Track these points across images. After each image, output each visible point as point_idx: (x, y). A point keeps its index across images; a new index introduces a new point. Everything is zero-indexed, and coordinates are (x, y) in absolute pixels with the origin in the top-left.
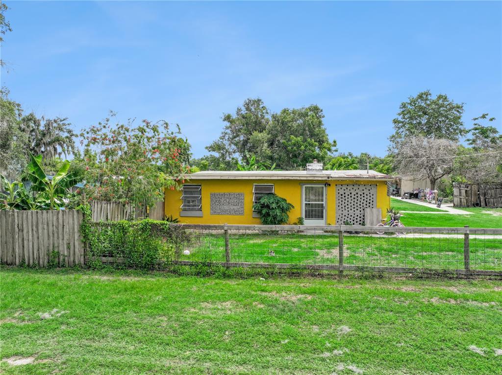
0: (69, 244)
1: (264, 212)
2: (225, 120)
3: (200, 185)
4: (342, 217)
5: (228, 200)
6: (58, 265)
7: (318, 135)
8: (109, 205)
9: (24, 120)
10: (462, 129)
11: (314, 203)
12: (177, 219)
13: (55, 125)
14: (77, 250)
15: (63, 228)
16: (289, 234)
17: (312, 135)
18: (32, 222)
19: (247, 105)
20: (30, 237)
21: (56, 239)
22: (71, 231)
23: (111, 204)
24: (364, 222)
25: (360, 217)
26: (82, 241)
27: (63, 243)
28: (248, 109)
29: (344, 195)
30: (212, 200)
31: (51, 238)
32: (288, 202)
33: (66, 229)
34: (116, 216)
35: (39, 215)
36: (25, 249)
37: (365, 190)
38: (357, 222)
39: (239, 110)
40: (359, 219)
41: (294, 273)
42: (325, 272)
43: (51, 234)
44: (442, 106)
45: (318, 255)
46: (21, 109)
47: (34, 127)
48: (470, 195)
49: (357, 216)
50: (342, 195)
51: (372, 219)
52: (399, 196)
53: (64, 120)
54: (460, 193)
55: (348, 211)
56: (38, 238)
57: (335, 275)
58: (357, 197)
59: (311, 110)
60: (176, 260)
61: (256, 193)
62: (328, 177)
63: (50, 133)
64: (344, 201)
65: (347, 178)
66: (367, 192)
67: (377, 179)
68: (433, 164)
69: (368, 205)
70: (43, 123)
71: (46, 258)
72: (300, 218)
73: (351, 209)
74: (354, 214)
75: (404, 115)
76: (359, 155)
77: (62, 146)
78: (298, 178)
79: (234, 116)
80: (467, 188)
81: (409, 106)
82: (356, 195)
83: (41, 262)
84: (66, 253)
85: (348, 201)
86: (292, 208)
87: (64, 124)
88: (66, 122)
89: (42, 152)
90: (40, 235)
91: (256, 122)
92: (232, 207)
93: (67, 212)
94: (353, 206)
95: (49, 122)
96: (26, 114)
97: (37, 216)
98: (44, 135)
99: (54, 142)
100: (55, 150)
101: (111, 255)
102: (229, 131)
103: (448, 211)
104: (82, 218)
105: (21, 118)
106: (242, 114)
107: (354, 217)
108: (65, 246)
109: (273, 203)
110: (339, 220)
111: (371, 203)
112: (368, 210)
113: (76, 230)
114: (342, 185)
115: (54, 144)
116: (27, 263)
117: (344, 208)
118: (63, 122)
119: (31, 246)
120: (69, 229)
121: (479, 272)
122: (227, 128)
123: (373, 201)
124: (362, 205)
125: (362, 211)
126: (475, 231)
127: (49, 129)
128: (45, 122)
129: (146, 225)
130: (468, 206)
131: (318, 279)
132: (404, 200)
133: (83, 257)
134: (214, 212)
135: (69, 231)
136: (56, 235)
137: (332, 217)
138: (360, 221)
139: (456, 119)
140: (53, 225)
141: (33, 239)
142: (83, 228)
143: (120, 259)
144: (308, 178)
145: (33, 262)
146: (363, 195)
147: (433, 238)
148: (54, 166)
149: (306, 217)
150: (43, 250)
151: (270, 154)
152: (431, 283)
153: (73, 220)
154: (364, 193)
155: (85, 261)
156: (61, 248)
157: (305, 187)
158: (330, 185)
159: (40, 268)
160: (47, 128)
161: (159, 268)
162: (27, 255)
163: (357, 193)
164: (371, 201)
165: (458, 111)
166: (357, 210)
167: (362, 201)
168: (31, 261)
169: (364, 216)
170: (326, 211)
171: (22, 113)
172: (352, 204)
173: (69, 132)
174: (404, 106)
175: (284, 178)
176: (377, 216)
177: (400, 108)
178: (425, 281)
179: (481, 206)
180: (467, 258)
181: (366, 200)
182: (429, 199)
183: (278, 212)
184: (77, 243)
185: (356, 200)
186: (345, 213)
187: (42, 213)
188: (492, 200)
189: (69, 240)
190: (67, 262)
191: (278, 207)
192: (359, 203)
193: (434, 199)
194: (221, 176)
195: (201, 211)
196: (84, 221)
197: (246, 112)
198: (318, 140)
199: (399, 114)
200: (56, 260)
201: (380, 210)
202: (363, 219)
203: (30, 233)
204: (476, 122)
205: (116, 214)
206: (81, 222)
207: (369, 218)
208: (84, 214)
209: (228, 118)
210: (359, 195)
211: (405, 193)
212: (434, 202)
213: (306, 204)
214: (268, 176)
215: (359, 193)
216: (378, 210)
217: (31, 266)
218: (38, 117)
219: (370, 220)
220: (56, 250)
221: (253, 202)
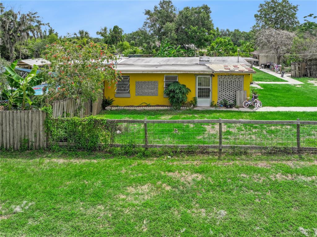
0: (36, 133)
1: (171, 95)
2: (146, 14)
3: (129, 76)
4: (222, 96)
5: (147, 86)
6: (28, 149)
7: (207, 24)
8: (65, 101)
9: (5, 14)
10: (297, 21)
11: (204, 87)
12: (113, 99)
13: (28, 17)
14: (41, 138)
15: (32, 122)
16: (188, 110)
17: (203, 25)
18: (9, 119)
19: (162, 4)
20: (8, 129)
21: (27, 130)
22: (38, 125)
23: (67, 101)
24: (235, 99)
25: (233, 96)
26: (45, 132)
27: (32, 133)
28: (162, 7)
29: (223, 82)
30: (136, 86)
31: (23, 130)
32: (187, 87)
33: (34, 124)
34: (70, 107)
35: (14, 114)
36: (4, 138)
37: (236, 79)
38: (231, 99)
39: (156, 7)
40: (232, 97)
41: (190, 152)
42: (210, 150)
43: (23, 127)
44: (285, 7)
45: (206, 130)
46: (3, 6)
47: (13, 19)
48: (301, 69)
49: (231, 95)
50: (221, 82)
51: (241, 97)
52: (258, 65)
53: (34, 14)
54: (295, 68)
55: (226, 92)
56: (13, 130)
57: (217, 152)
58: (231, 83)
59: (203, 8)
60: (112, 143)
61: (166, 82)
62: (213, 72)
63: (24, 23)
64: (223, 86)
65: (225, 72)
66: (237, 80)
67: (244, 73)
68: (279, 47)
69: (238, 88)
70: (19, 17)
71: (19, 144)
72: (195, 97)
73: (227, 91)
74: (229, 94)
75: (262, 12)
76: (233, 31)
77: (33, 32)
78: (194, 73)
79: (152, 11)
80: (299, 65)
81: (265, 7)
82: (231, 82)
83: (15, 147)
84: (33, 140)
85: (225, 86)
86: (189, 92)
87: (34, 17)
88: (36, 15)
89: (18, 36)
90: (15, 127)
91: (167, 16)
92: (150, 91)
93: (35, 112)
94: (229, 89)
95: (24, 16)
96: (6, 10)
97: (13, 114)
98: (20, 25)
99: (27, 30)
100: (28, 34)
101: (66, 140)
102: (149, 21)
103: (288, 81)
104: (46, 116)
105: (3, 13)
106: (158, 10)
107: (229, 96)
108: (33, 136)
109: (177, 89)
110: (220, 99)
111: (240, 87)
112: (238, 92)
113: (41, 124)
114: (222, 76)
115: (27, 31)
116: (5, 147)
117: (223, 90)
118: (34, 15)
119: (8, 136)
120: (36, 123)
121: (305, 148)
122: (148, 19)
123: (241, 86)
124: (234, 88)
125: (234, 92)
126: (303, 123)
127: (23, 20)
128: (20, 16)
129: (91, 121)
130: (300, 77)
131: (205, 155)
132: (262, 70)
133: (45, 142)
134: (138, 94)
135: (36, 125)
136: (26, 128)
137: (215, 96)
138: (233, 98)
139: (293, 15)
140: (24, 121)
141: (10, 130)
142: (46, 123)
143: (72, 143)
144: (200, 73)
145: (10, 147)
146: (235, 82)
147: (279, 112)
148: (27, 45)
149: (199, 97)
150: (17, 138)
151: (176, 37)
152: (276, 158)
153: (39, 117)
154: (235, 81)
155: (47, 144)
156: (30, 137)
157: (199, 78)
158: (214, 76)
159: (14, 151)
160: (22, 21)
161: (99, 149)
162: (6, 142)
163: (231, 81)
164: (240, 86)
165: (294, 10)
166: (231, 91)
167: (234, 86)
168: (8, 146)
169: (235, 95)
170: (212, 92)
171: (4, 10)
172: (228, 88)
173: (38, 22)
174: (261, 6)
175: (184, 72)
176: (244, 95)
177: (259, 7)
178: (273, 155)
179: (307, 76)
180: (298, 139)
181: (237, 85)
182: (276, 70)
183: (180, 95)
184: (41, 133)
185: (230, 85)
186: (224, 94)
187: (17, 112)
188: (314, 72)
189: (36, 131)
190: (34, 146)
191: (180, 92)
192: (232, 87)
193: (279, 70)
194: (143, 71)
195: (129, 93)
196: (47, 118)
197: (161, 9)
198: (207, 28)
199: (259, 11)
200: (27, 145)
201: (246, 91)
202: (235, 97)
203: (8, 127)
204: (306, 19)
205: (70, 106)
206: (45, 119)
207: (239, 97)
208: (47, 113)
209: (148, 13)
210: (232, 82)
211: (262, 64)
212: (279, 72)
213: (199, 89)
214: (174, 71)
215: (233, 81)
216: (245, 91)
217: (8, 149)
218: (15, 12)
219: (239, 98)
220: (26, 138)
221: (164, 88)
